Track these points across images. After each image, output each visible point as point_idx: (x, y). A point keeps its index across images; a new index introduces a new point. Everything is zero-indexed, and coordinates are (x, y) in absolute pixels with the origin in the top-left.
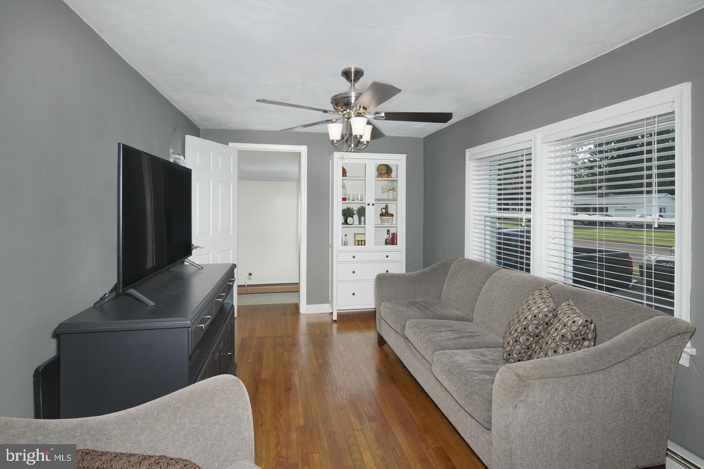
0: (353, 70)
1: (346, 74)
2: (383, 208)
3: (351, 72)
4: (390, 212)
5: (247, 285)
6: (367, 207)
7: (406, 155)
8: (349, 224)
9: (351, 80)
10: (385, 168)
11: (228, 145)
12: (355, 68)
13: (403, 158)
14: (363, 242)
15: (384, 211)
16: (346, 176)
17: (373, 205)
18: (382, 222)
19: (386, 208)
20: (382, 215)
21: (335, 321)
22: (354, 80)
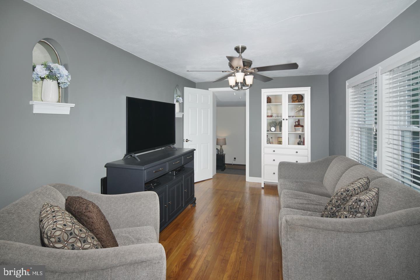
0: (240, 47)
1: (237, 49)
2: (297, 122)
3: (240, 48)
4: (301, 124)
5: (233, 164)
6: (283, 121)
7: (310, 87)
8: (272, 131)
9: (240, 52)
10: (296, 96)
11: (208, 90)
12: (241, 46)
13: (309, 89)
14: (281, 142)
15: (297, 123)
16: (271, 103)
17: (287, 120)
18: (295, 130)
19: (299, 121)
20: (295, 126)
21: (263, 188)
22: (241, 52)
